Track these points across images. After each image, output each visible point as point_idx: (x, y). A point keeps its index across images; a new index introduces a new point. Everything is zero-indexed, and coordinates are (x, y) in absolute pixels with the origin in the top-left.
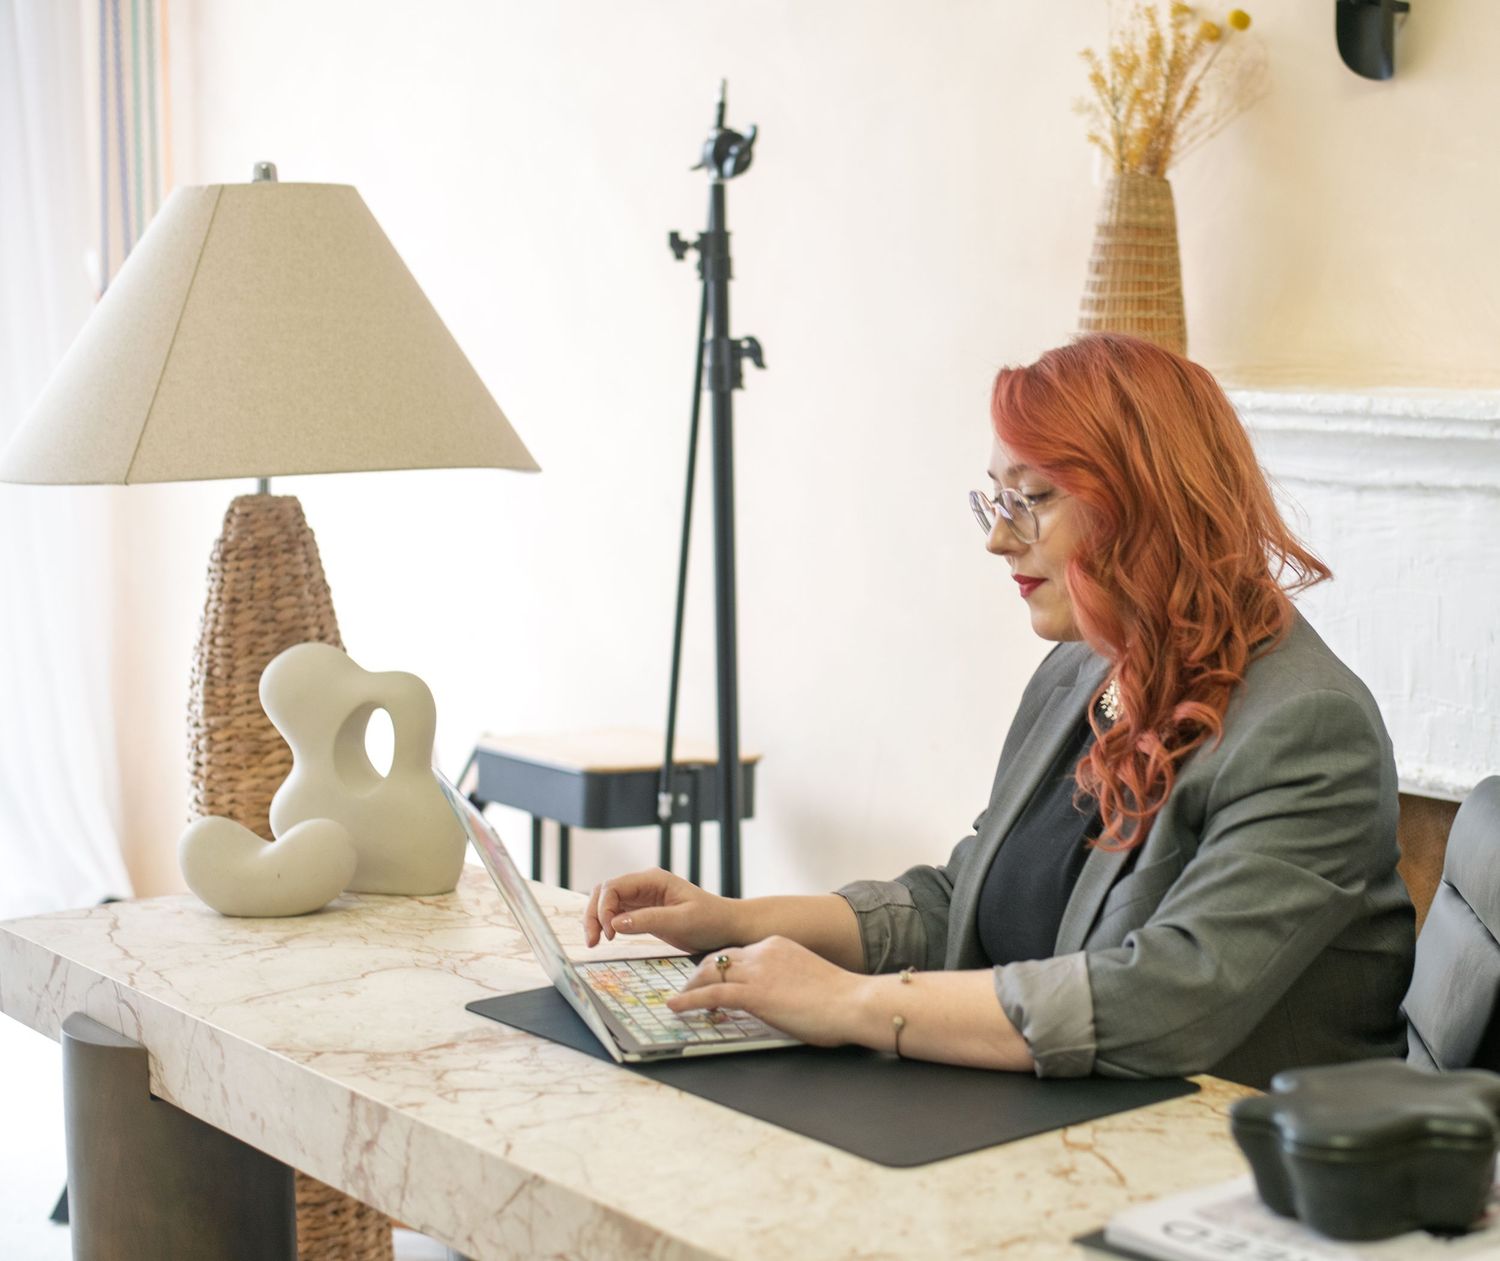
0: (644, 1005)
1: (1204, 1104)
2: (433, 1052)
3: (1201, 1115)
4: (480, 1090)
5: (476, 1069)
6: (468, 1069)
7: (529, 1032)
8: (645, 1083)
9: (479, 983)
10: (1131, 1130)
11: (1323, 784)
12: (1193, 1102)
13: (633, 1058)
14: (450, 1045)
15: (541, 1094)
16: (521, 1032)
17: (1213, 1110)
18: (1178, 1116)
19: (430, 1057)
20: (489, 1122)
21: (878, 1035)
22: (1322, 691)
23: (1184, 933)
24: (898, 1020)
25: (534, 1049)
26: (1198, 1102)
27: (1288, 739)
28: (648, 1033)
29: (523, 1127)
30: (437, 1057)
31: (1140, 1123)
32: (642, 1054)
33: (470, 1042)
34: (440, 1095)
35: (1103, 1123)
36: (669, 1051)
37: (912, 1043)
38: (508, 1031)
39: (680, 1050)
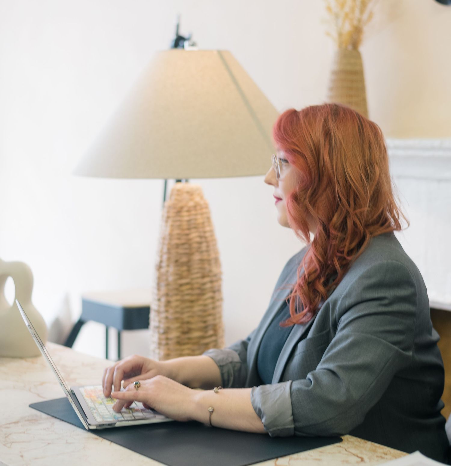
0: (104, 404)
1: (343, 447)
2: (8, 426)
3: (340, 452)
4: (23, 442)
5: (24, 433)
6: (21, 433)
7: (53, 416)
8: (97, 439)
9: (39, 395)
10: (306, 459)
11: (386, 302)
12: (338, 446)
13: (92, 427)
14: (17, 422)
15: (49, 444)
16: (49, 417)
17: (346, 450)
18: (329, 453)
19: (6, 428)
20: (22, 456)
21: (202, 416)
22: (390, 261)
23: (333, 372)
24: (210, 409)
25: (53, 424)
26: (340, 446)
27: (373, 280)
28: (102, 417)
29: (36, 459)
30: (8, 428)
31: (311, 456)
32: (97, 426)
33: (26, 421)
34: (4, 445)
35: (295, 456)
36: (109, 425)
37: (217, 420)
38: (44, 416)
39: (115, 424)
